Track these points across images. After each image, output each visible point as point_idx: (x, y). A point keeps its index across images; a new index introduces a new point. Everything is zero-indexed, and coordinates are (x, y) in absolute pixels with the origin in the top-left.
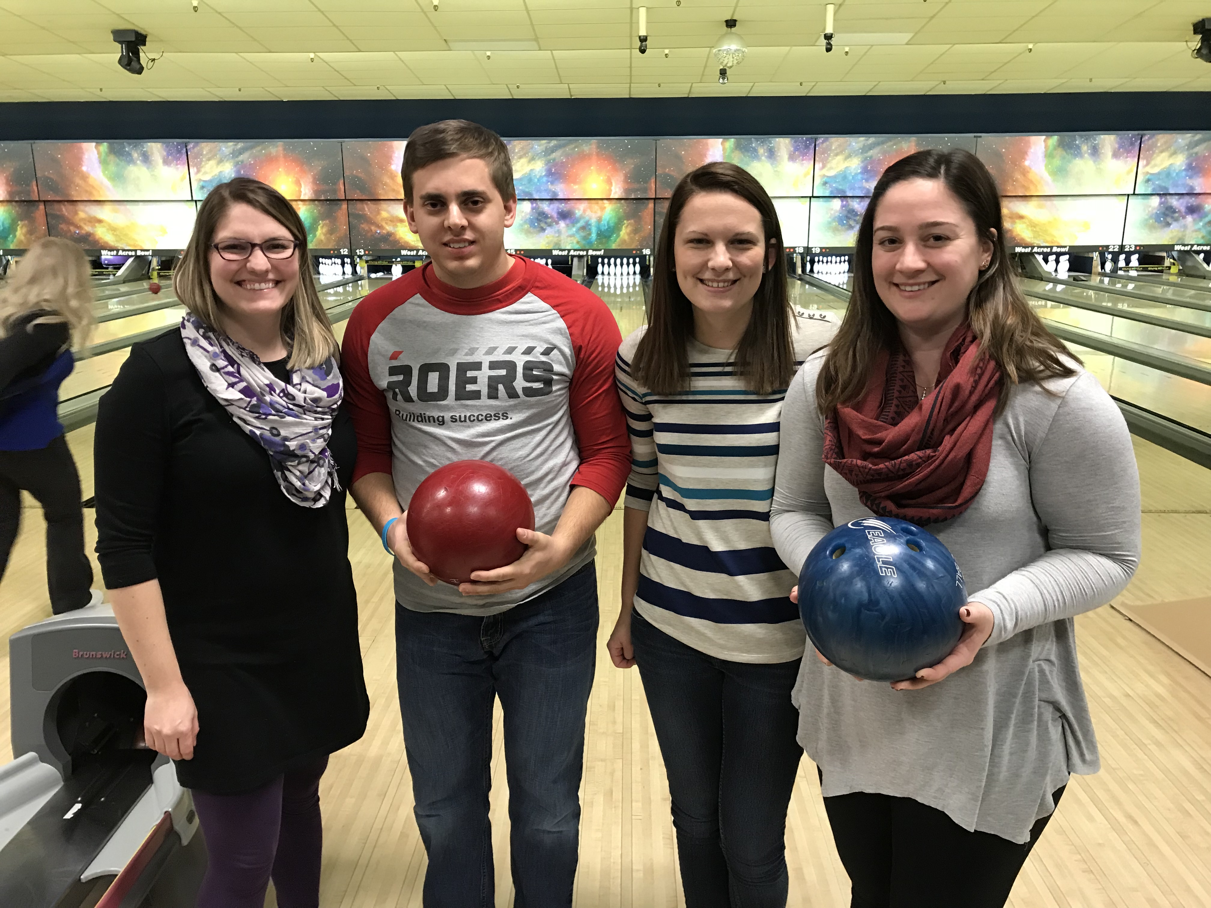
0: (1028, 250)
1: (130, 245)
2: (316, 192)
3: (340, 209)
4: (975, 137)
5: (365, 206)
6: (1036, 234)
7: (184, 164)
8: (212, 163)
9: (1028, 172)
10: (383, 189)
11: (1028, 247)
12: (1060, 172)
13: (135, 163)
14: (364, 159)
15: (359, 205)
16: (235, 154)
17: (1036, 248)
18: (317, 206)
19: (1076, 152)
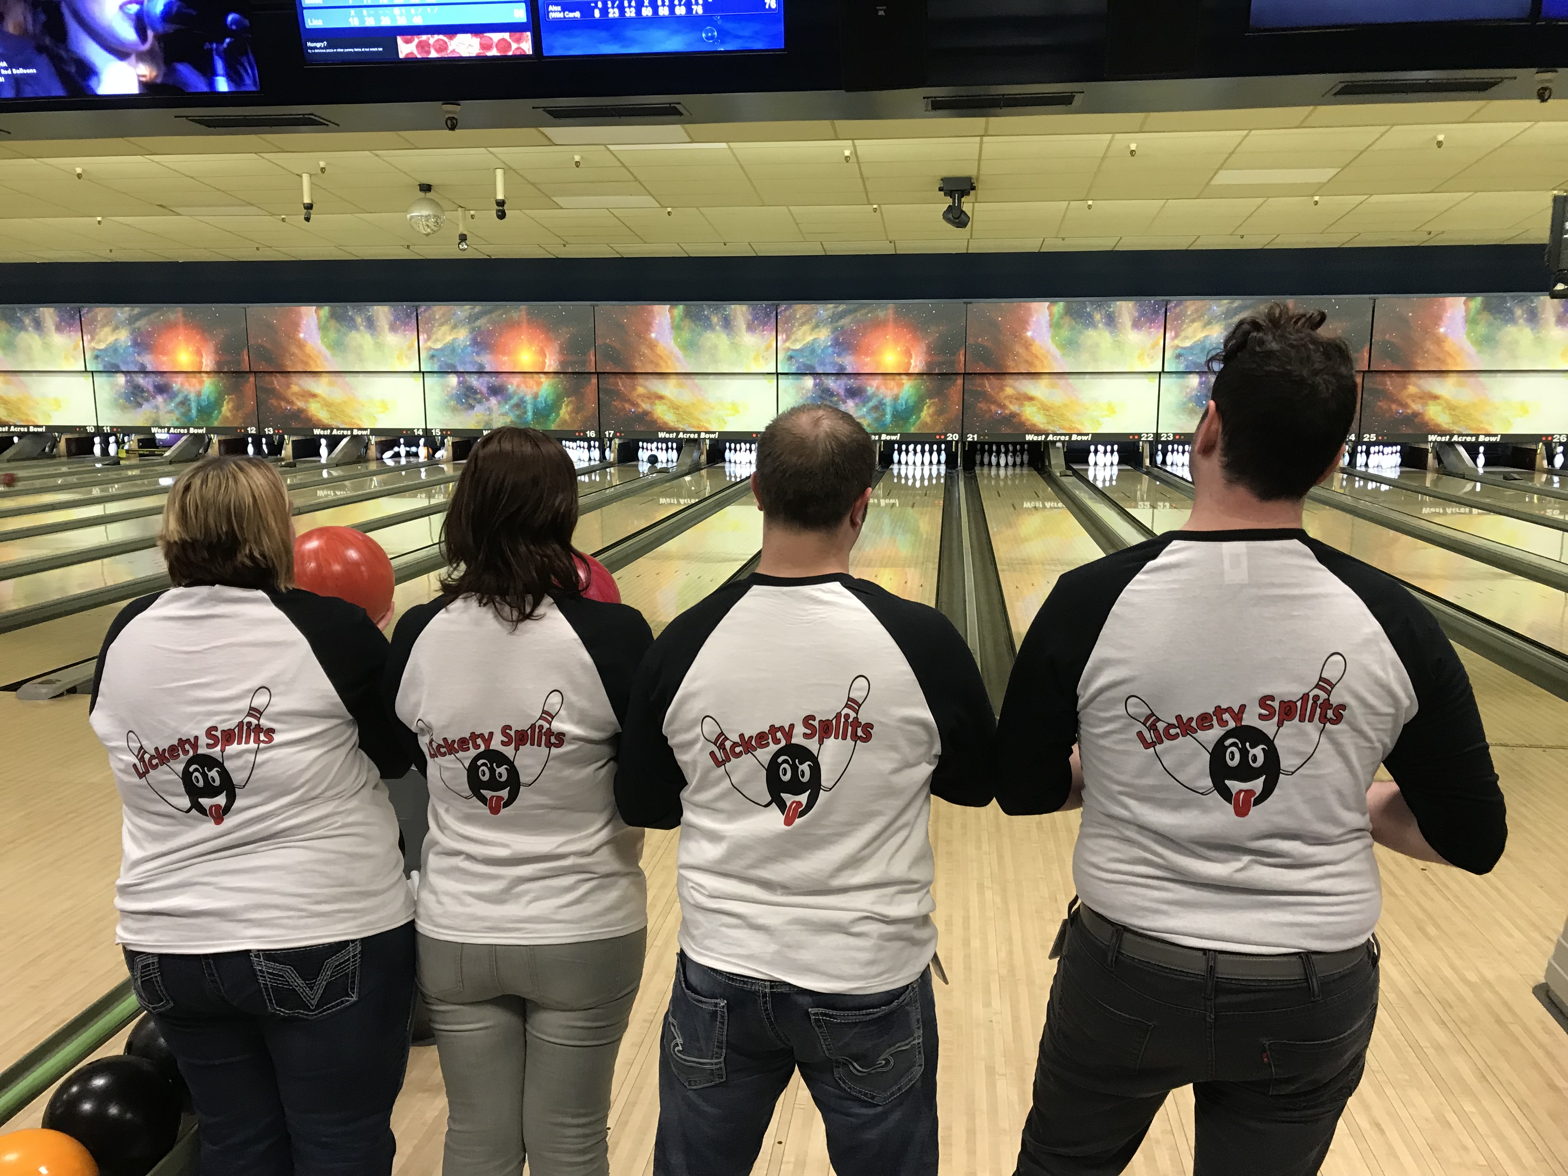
0: (1042, 438)
1: (22, 421)
2: (218, 363)
3: (247, 381)
4: (965, 303)
5: (274, 378)
6: (1051, 420)
7: (76, 331)
8: (107, 329)
9: (1031, 345)
10: (291, 360)
11: (1041, 435)
12: (1070, 345)
13: (26, 330)
14: (270, 326)
15: (267, 378)
16: (132, 320)
17: (1051, 436)
18: (223, 379)
19: (1088, 321)
